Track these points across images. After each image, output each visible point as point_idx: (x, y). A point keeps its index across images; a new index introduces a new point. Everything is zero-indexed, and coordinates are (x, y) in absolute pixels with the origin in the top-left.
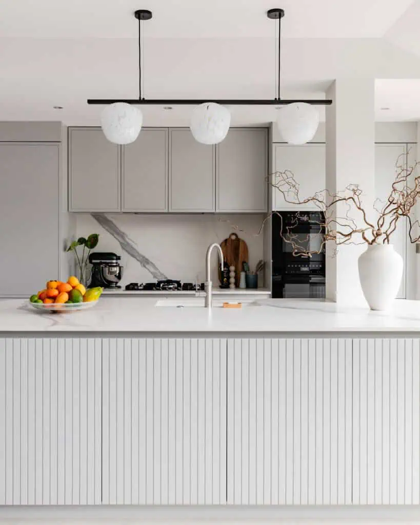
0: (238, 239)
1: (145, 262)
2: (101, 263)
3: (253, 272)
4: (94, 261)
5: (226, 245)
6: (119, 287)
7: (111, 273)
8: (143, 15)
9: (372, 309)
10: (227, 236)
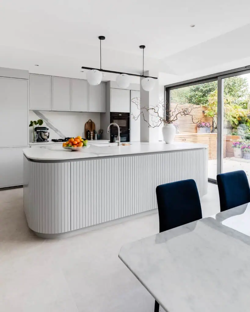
0: (92, 122)
1: (56, 130)
2: (41, 131)
4: (38, 131)
5: (87, 124)
6: (48, 141)
7: (45, 135)
8: (102, 38)
9: (166, 143)
10: (88, 121)
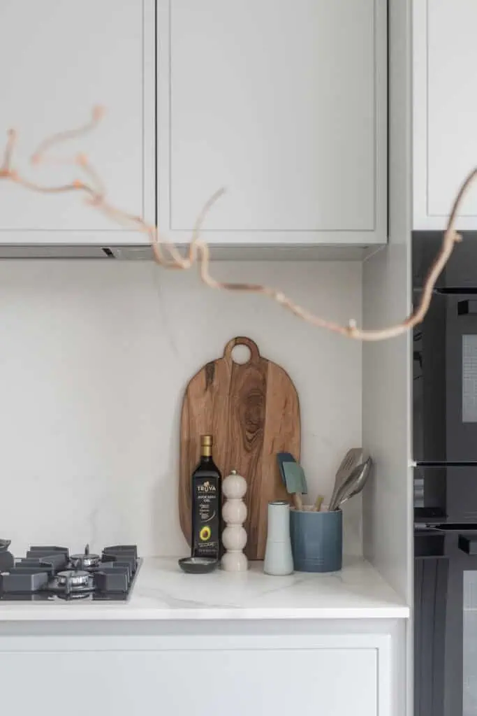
0: (258, 362)
3: (320, 501)
5: (209, 382)
10: (215, 352)
